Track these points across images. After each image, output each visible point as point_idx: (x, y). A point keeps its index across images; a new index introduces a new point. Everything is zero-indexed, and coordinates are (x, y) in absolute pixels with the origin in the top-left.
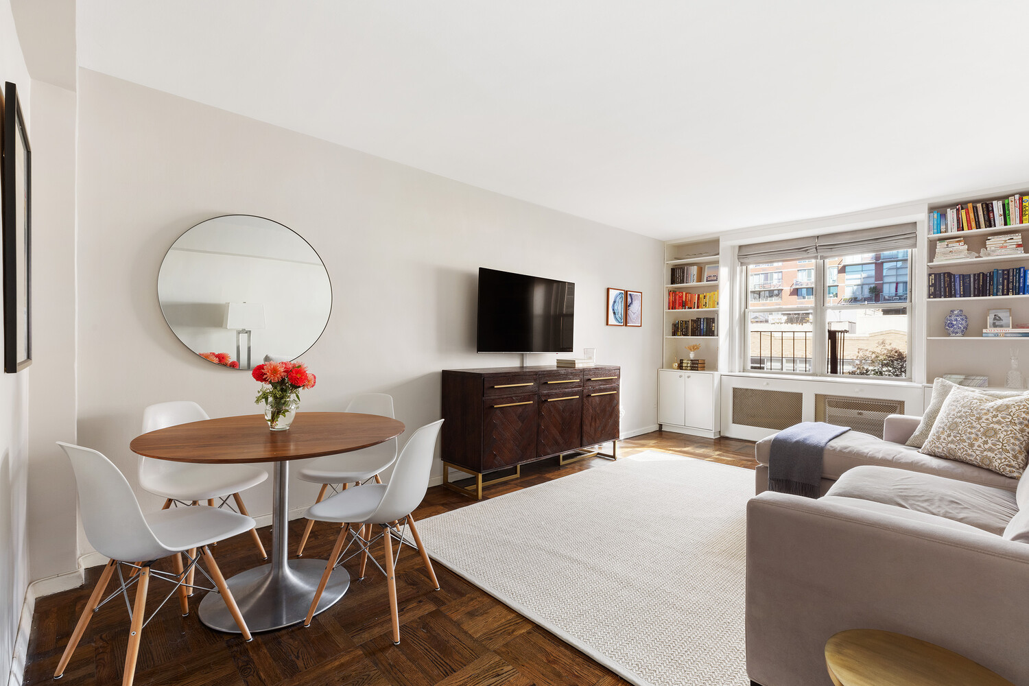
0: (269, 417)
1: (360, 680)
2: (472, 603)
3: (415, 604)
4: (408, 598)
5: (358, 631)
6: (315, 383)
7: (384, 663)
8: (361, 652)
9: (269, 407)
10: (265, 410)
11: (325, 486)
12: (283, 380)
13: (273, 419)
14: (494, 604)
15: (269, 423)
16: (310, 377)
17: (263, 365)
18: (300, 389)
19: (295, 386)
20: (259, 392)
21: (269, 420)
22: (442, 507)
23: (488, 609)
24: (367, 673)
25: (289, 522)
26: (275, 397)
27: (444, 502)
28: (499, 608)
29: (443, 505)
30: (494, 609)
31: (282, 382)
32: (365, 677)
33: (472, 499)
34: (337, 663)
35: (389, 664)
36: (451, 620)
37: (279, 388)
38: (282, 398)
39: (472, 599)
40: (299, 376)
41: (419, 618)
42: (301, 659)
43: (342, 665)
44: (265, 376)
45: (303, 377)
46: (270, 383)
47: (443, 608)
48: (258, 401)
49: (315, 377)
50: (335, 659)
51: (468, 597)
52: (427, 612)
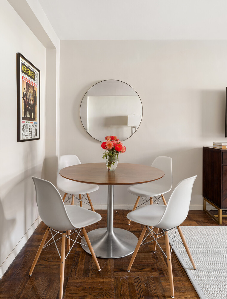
0: (107, 164)
1: (105, 294)
2: (178, 282)
3: (149, 269)
4: (148, 264)
5: (118, 270)
6: (125, 150)
7: (119, 291)
8: (114, 281)
9: (107, 160)
10: (106, 161)
11: (139, 197)
12: (113, 148)
13: (109, 166)
14: (191, 289)
15: (107, 167)
16: (123, 147)
17: (105, 142)
18: (120, 153)
19: (118, 152)
20: (104, 154)
21: (107, 166)
22: (195, 223)
23: (185, 291)
24: (110, 292)
25: (114, 210)
26: (110, 156)
27: (198, 220)
28: (193, 294)
29: (197, 221)
30: (189, 293)
31: (112, 149)
32: (108, 293)
33: (216, 223)
34: (102, 280)
35: (121, 293)
36: (162, 286)
37: (111, 152)
38: (112, 157)
39: (180, 280)
40: (119, 147)
41: (147, 277)
42: (92, 271)
43: (103, 282)
44: (106, 147)
45: (121, 148)
46: (108, 150)
47: (162, 278)
48: (103, 157)
49: (125, 148)
50: (103, 278)
51: (179, 278)
52: (153, 276)
